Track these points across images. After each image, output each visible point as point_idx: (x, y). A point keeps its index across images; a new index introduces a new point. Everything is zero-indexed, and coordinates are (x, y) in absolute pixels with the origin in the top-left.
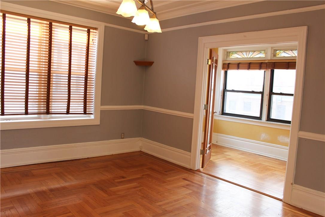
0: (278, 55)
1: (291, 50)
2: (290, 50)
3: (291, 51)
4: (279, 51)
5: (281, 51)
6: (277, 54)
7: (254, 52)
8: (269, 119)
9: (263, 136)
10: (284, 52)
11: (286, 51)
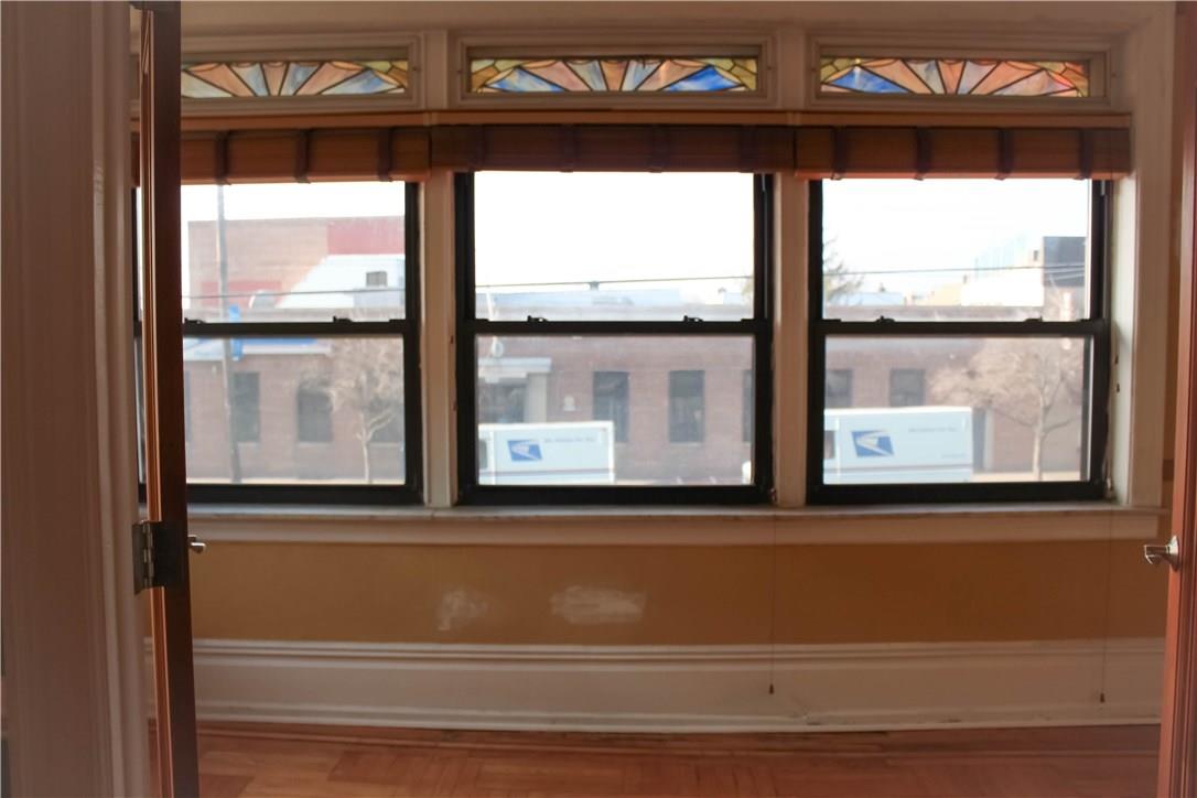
0: (484, 85)
1: (565, 59)
2: (557, 58)
3: (560, 64)
4: (488, 63)
5: (501, 64)
6: (477, 81)
7: (322, 63)
8: (470, 491)
9: (455, 604)
10: (519, 67)
11: (530, 65)
